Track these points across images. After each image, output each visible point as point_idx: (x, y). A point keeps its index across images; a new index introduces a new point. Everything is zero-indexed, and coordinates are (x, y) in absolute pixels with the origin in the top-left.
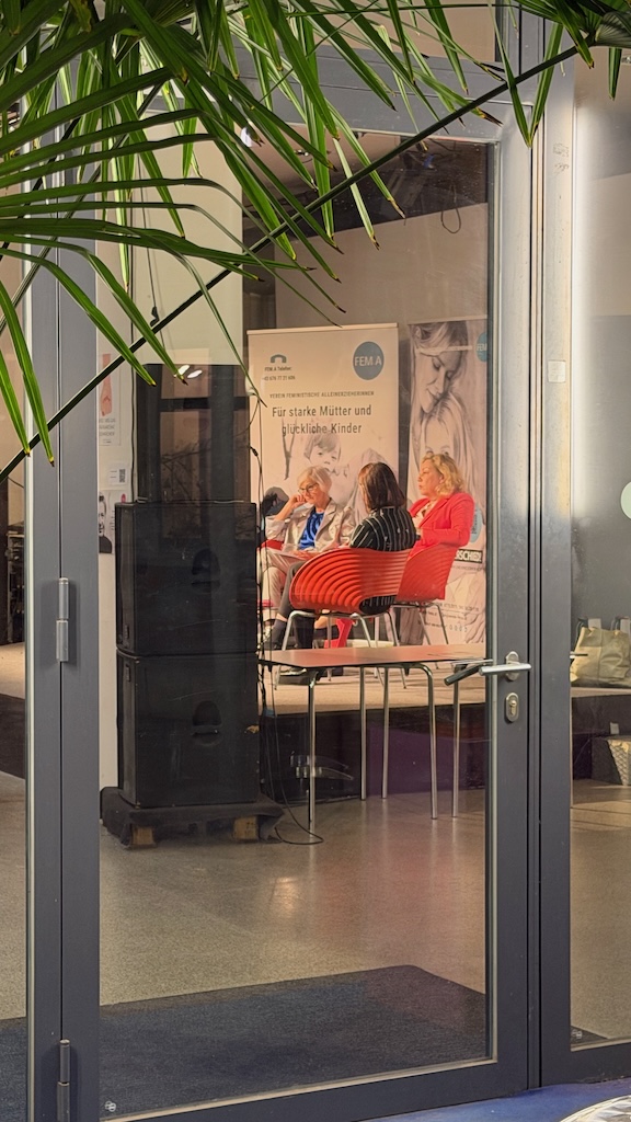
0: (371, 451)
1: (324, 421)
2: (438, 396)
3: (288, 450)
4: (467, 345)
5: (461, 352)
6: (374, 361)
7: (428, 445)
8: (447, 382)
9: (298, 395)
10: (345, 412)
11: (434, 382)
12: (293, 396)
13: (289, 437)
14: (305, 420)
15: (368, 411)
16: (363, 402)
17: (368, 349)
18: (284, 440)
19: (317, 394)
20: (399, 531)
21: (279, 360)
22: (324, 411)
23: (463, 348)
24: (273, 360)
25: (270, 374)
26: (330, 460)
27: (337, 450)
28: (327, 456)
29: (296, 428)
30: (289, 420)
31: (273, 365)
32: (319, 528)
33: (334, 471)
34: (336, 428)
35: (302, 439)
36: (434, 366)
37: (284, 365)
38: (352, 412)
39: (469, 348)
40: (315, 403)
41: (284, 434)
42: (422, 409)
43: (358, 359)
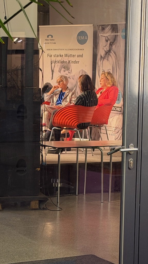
0: (83, 70)
1: (66, 59)
2: (107, 51)
3: (53, 69)
4: (118, 33)
5: (116, 35)
6: (84, 38)
7: (103, 69)
8: (110, 46)
9: (57, 50)
10: (74, 56)
11: (106, 46)
12: (55, 50)
13: (53, 64)
14: (59, 59)
15: (82, 56)
16: (80, 53)
17: (82, 34)
18: (51, 66)
19: (63, 50)
20: (92, 99)
21: (50, 37)
22: (66, 55)
23: (116, 34)
24: (48, 37)
25: (47, 42)
26: (68, 73)
27: (70, 69)
28: (67, 72)
29: (56, 61)
30: (53, 59)
31: (48, 39)
32: (63, 98)
33: (69, 77)
34: (70, 62)
35: (58, 65)
36: (106, 40)
37: (52, 39)
38: (76, 56)
39: (119, 34)
40: (63, 53)
41: (51, 64)
42: (101, 56)
43: (78, 37)
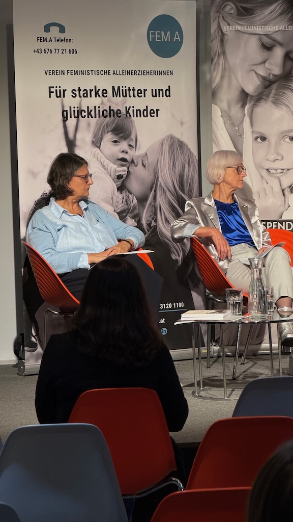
0: (172, 137)
1: (118, 103)
3: (71, 135)
6: (172, 36)
8: (290, 63)
9: (82, 73)
10: (140, 93)
13: (71, 122)
15: (167, 93)
21: (55, 31)
24: (47, 29)
25: (44, 46)
26: (127, 148)
28: (124, 145)
30: (70, 102)
31: (48, 36)
33: (133, 161)
35: (89, 125)
36: (263, 45)
37: (62, 36)
38: (149, 93)
40: (104, 83)
41: (65, 119)
42: (243, 91)
43: (152, 34)
